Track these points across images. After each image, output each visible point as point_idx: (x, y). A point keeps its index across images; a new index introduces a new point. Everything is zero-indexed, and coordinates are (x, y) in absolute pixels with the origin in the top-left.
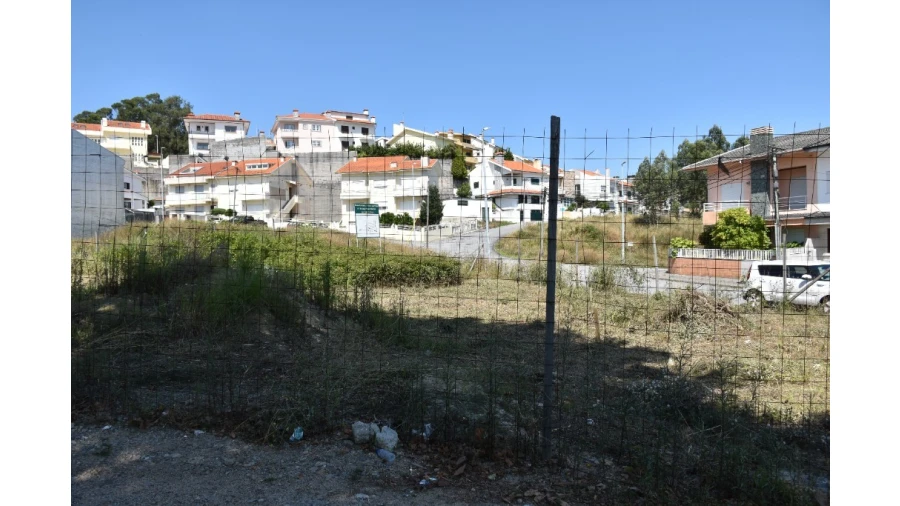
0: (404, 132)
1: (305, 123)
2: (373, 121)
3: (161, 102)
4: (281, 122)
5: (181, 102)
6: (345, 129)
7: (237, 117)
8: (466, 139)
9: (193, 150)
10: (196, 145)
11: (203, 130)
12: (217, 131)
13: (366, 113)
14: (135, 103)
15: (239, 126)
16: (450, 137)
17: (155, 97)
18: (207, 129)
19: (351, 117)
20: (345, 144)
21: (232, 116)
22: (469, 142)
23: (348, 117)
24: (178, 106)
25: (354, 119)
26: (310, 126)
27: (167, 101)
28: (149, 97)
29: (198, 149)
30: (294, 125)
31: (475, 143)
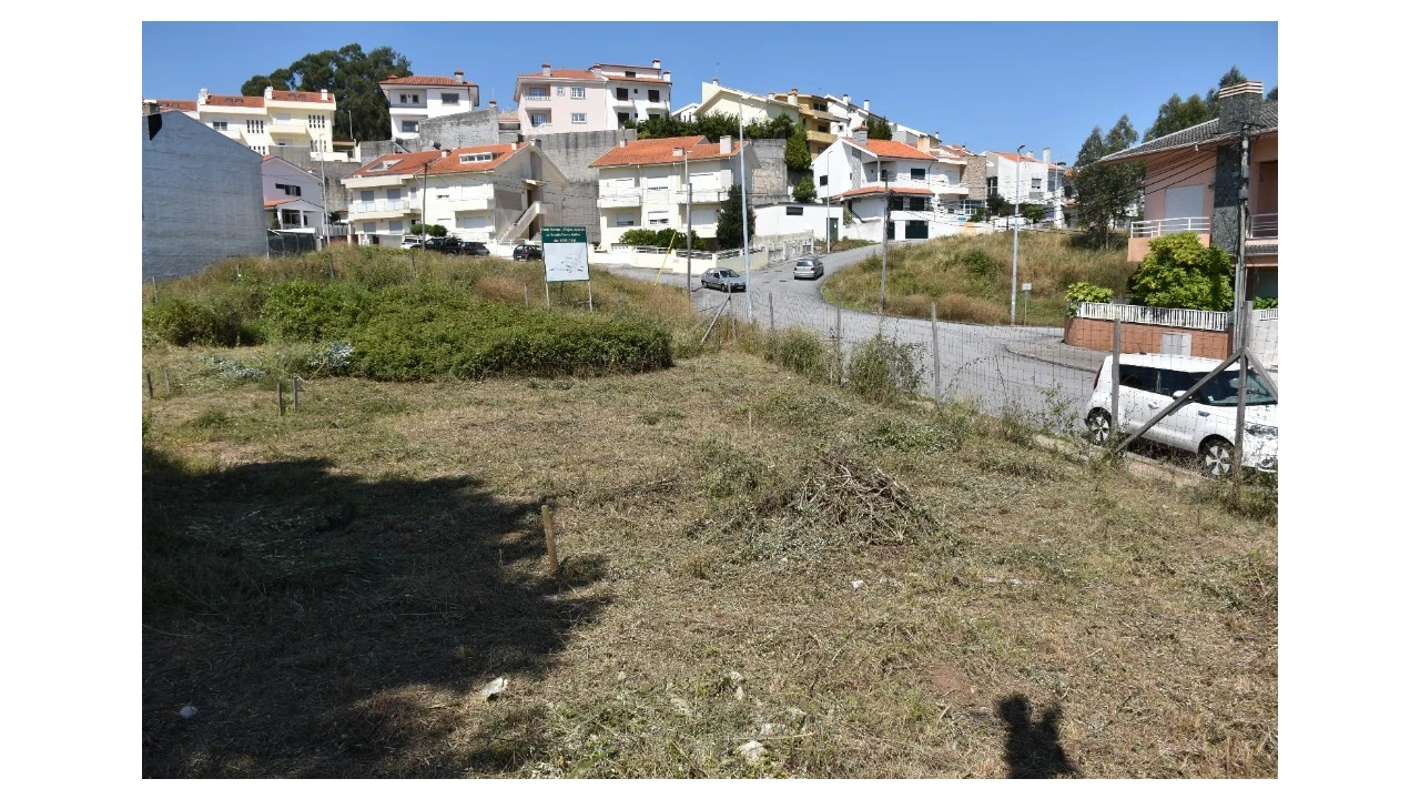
0: (721, 95)
1: (561, 85)
2: (667, 78)
3: (364, 56)
4: (523, 84)
5: (393, 56)
6: (622, 94)
7: (459, 79)
8: (820, 104)
9: (396, 133)
10: (400, 124)
11: (410, 100)
12: (430, 102)
13: (657, 66)
14: (323, 61)
15: (462, 93)
16: (792, 101)
17: (356, 48)
18: (415, 99)
19: (634, 74)
20: (623, 117)
21: (450, 77)
22: (824, 108)
23: (627, 73)
24: (388, 63)
25: (637, 76)
26: (567, 90)
27: (371, 56)
28: (346, 50)
29: (404, 131)
30: (543, 90)
31: (833, 109)
